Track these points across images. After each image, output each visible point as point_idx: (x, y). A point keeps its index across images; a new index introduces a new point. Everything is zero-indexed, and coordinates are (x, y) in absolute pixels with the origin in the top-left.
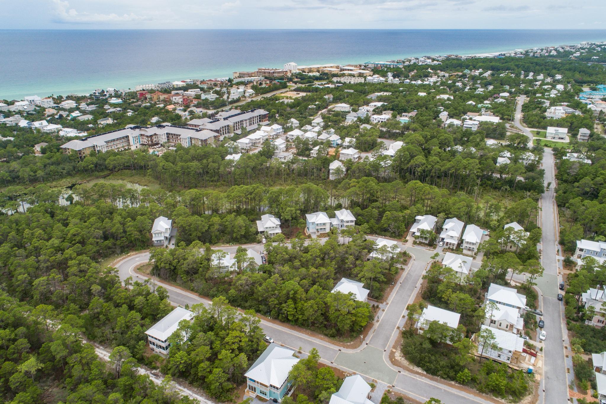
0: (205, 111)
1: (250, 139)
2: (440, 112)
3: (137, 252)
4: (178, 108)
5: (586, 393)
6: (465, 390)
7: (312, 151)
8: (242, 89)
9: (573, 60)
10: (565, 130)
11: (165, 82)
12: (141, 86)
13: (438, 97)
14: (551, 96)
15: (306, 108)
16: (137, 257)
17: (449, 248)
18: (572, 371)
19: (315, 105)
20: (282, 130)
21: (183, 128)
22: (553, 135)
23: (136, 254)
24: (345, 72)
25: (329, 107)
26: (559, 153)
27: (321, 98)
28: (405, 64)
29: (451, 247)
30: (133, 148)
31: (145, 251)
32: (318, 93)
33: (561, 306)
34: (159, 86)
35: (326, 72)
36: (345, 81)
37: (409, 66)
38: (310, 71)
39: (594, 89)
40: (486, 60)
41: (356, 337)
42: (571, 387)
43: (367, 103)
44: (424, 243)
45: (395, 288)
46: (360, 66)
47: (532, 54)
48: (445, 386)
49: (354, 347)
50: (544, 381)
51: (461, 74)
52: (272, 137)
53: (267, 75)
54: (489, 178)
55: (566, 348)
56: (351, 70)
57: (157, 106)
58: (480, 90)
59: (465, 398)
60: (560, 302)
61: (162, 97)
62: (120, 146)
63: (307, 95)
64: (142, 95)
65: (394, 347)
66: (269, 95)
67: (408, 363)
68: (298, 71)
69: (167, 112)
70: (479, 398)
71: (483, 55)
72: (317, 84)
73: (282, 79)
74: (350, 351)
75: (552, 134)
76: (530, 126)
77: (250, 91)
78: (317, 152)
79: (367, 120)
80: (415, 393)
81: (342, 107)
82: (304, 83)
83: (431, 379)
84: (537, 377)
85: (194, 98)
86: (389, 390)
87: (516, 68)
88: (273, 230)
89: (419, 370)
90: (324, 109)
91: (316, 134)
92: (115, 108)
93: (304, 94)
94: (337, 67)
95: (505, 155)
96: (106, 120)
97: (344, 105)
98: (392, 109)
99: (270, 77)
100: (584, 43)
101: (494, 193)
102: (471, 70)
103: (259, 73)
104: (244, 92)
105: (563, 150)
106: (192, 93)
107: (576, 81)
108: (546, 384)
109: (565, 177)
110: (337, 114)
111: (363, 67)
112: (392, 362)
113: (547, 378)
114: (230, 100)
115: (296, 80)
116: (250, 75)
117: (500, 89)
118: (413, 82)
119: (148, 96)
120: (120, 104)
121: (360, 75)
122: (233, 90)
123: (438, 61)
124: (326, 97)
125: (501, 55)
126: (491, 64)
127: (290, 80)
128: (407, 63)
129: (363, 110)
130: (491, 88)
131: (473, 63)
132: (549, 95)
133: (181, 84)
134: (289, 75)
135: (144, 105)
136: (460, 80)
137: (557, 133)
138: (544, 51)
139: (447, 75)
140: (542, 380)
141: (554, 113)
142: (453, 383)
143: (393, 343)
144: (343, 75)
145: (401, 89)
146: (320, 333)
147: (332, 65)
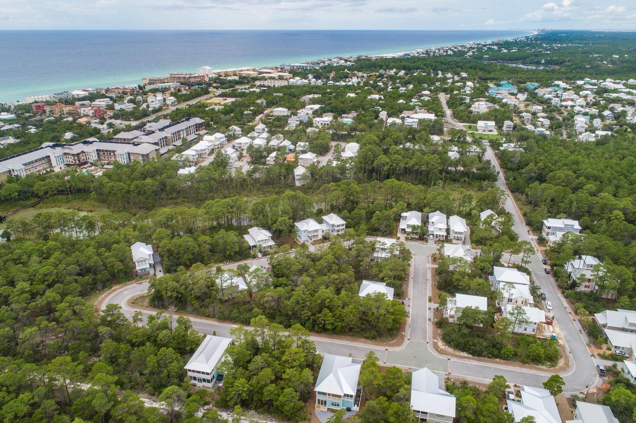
0: (127, 123)
1: (196, 151)
2: (379, 112)
3: (121, 285)
4: (94, 121)
5: (601, 348)
6: (510, 365)
7: (268, 159)
8: (160, 97)
9: (468, 59)
10: (492, 123)
11: (62, 92)
12: (33, 97)
13: (369, 97)
14: (467, 92)
15: (242, 114)
16: (124, 291)
17: (440, 240)
18: (583, 332)
19: (251, 111)
20: (225, 139)
21: (109, 142)
22: (483, 129)
23: (122, 287)
24: (265, 75)
25: (265, 112)
26: (495, 145)
27: (254, 104)
28: (321, 66)
29: (441, 239)
30: (57, 170)
31: (130, 282)
32: (248, 98)
33: (552, 279)
34: (56, 96)
35: (244, 75)
36: (269, 84)
37: (325, 68)
38: (227, 75)
39: (499, 85)
40: (394, 59)
41: (396, 335)
42: (588, 345)
43: (303, 106)
44: (415, 238)
45: (409, 283)
46: (277, 68)
47: (432, 54)
48: (493, 364)
49: (399, 344)
50: (566, 344)
51: (377, 74)
52: (217, 147)
53: (182, 80)
54: (448, 172)
55: (570, 313)
56: (269, 73)
57: (65, 120)
58: (402, 90)
59: (513, 371)
60: (549, 275)
61: (67, 109)
62: (41, 168)
63: (236, 100)
64: (39, 107)
65: (434, 338)
66: (193, 102)
67: (453, 350)
68: (214, 76)
69: (81, 125)
70: (525, 369)
71: (389, 55)
72: (240, 88)
73: (200, 84)
74: (397, 349)
75: (482, 127)
76: (461, 121)
77: (171, 99)
78: (274, 159)
79: (310, 124)
80: (470, 375)
81: (281, 111)
82: (226, 88)
83: (479, 360)
84: (561, 342)
85: (107, 109)
86: (448, 378)
87: (425, 67)
88: (265, 243)
89: (465, 354)
90: (260, 114)
91: (265, 141)
92: (10, 124)
93: (233, 100)
94: (254, 70)
95: (453, 149)
96: (6, 139)
97: (280, 109)
98: (332, 111)
99: (186, 82)
100: (471, 43)
101: (455, 185)
102: (385, 70)
103: (173, 78)
104: (165, 100)
105: (497, 142)
106: (101, 103)
107: (480, 78)
108: (569, 346)
109: (509, 165)
110: (279, 119)
111: (279, 70)
112: (438, 352)
113: (568, 341)
114: (150, 109)
115: (215, 85)
116: (162, 81)
117: (421, 88)
118: (338, 84)
119: (48, 109)
120: (14, 119)
121: (281, 78)
122: (150, 98)
123: (350, 61)
124: (259, 101)
125: (406, 55)
126: (402, 64)
127: (209, 85)
128: (322, 65)
129: (302, 114)
130: (411, 87)
131: (386, 64)
132: (465, 92)
133: (82, 94)
134: (207, 79)
135: (47, 119)
136: (380, 80)
137: (486, 126)
138: (442, 51)
139: (365, 75)
140: (564, 343)
141: (479, 108)
142: (498, 360)
143: (432, 335)
144: (264, 79)
145: (328, 90)
146: (360, 337)
147: (248, 68)
